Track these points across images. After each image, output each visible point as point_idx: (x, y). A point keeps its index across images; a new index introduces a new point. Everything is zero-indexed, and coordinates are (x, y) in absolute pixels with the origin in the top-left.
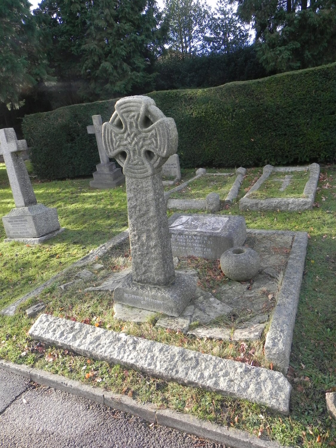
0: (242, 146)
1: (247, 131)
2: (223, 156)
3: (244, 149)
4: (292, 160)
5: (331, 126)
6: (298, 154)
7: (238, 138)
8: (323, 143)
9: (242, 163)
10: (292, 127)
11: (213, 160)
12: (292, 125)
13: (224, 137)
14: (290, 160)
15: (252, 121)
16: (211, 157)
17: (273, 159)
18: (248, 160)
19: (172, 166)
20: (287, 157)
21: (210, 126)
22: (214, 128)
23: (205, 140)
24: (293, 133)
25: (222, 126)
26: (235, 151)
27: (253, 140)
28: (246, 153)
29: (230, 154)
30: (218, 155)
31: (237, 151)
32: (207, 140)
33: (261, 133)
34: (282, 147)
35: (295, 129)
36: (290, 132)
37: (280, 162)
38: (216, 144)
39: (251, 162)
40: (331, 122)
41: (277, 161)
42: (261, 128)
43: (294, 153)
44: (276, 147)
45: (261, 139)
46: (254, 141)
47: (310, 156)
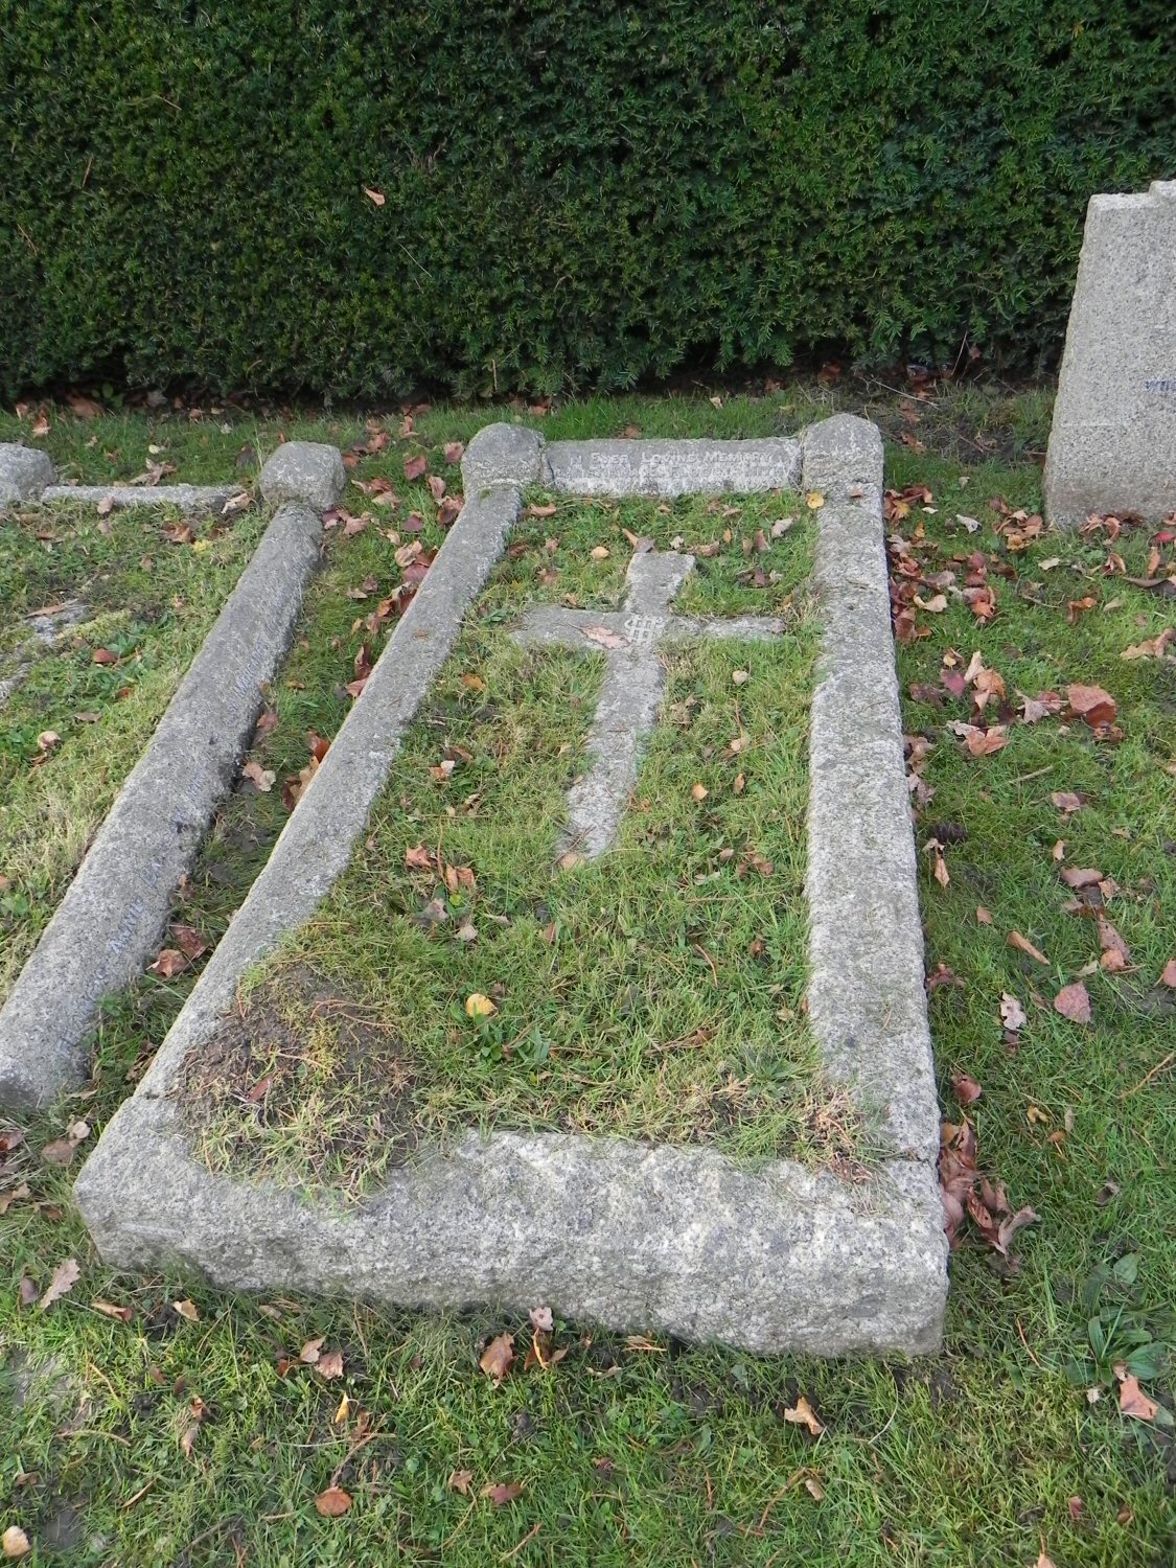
0: (306, 243)
1: (328, 120)
2: (185, 325)
3: (328, 274)
4: (677, 354)
5: (958, 88)
6: (715, 311)
7: (269, 177)
8: (896, 229)
9: (328, 376)
10: (665, 88)
11: (121, 350)
12: (665, 75)
13: (160, 165)
14: (660, 357)
15: (352, 28)
16: (100, 332)
17: (542, 353)
18: (368, 355)
20: (639, 331)
21: (30, 72)
22: (63, 91)
23: (23, 196)
24: (678, 138)
25: (122, 72)
26: (264, 282)
27: (379, 199)
28: (341, 305)
29: (233, 310)
30: (149, 312)
31: (277, 288)
32: (36, 197)
33: (437, 137)
34: (600, 256)
35: (689, 105)
36: (653, 129)
37: (594, 373)
38: (112, 231)
39: (387, 374)
40: (964, 47)
41: (570, 360)
42: (429, 97)
43: (689, 303)
44: (555, 259)
45: (439, 187)
46: (393, 210)
47: (799, 328)
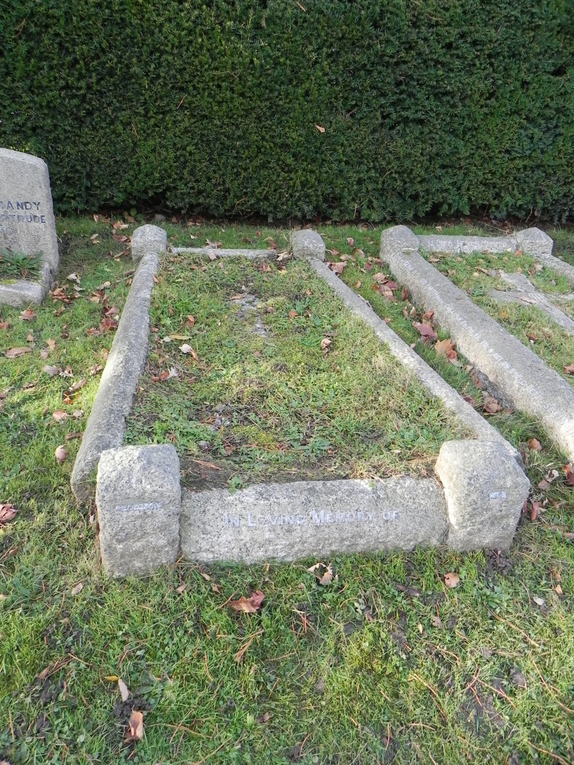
0: (284, 146)
1: (307, 93)
2: (209, 179)
3: (290, 160)
4: (428, 207)
5: (548, 112)
6: (447, 190)
7: (273, 114)
8: (520, 163)
9: (275, 207)
10: (445, 99)
11: (168, 189)
12: (446, 93)
13: (220, 103)
14: (422, 208)
15: (329, 55)
16: (162, 179)
18: (299, 199)
19: (21, 212)
20: (415, 197)
21: (162, 53)
22: (178, 63)
23: (141, 110)
24: (448, 119)
25: (214, 59)
26: (257, 163)
27: (322, 130)
28: (292, 175)
29: (238, 174)
30: (192, 173)
31: (264, 166)
32: (147, 111)
33: (353, 107)
34: (407, 163)
35: (454, 106)
36: (438, 115)
37: (393, 214)
38: (186, 131)
39: (306, 208)
40: (552, 98)
42: (353, 89)
43: (439, 186)
44: (389, 163)
45: (349, 128)
46: (327, 135)
